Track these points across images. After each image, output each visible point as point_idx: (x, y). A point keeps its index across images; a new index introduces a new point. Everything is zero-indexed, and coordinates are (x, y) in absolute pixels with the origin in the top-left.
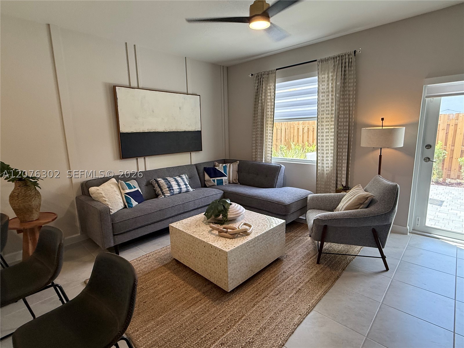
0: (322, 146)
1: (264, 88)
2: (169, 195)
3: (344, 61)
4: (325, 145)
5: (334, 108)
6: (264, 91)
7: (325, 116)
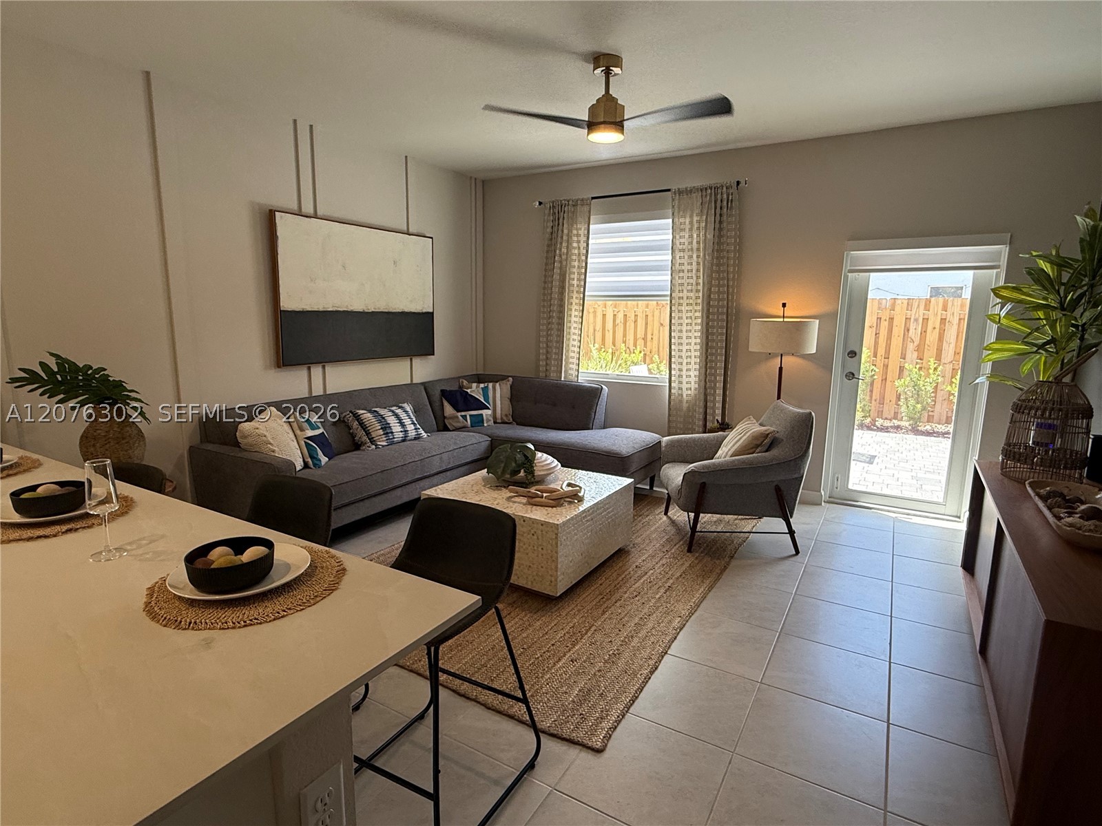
0: (680, 351)
2: (385, 444)
3: (719, 197)
4: (685, 348)
5: (701, 281)
7: (685, 294)
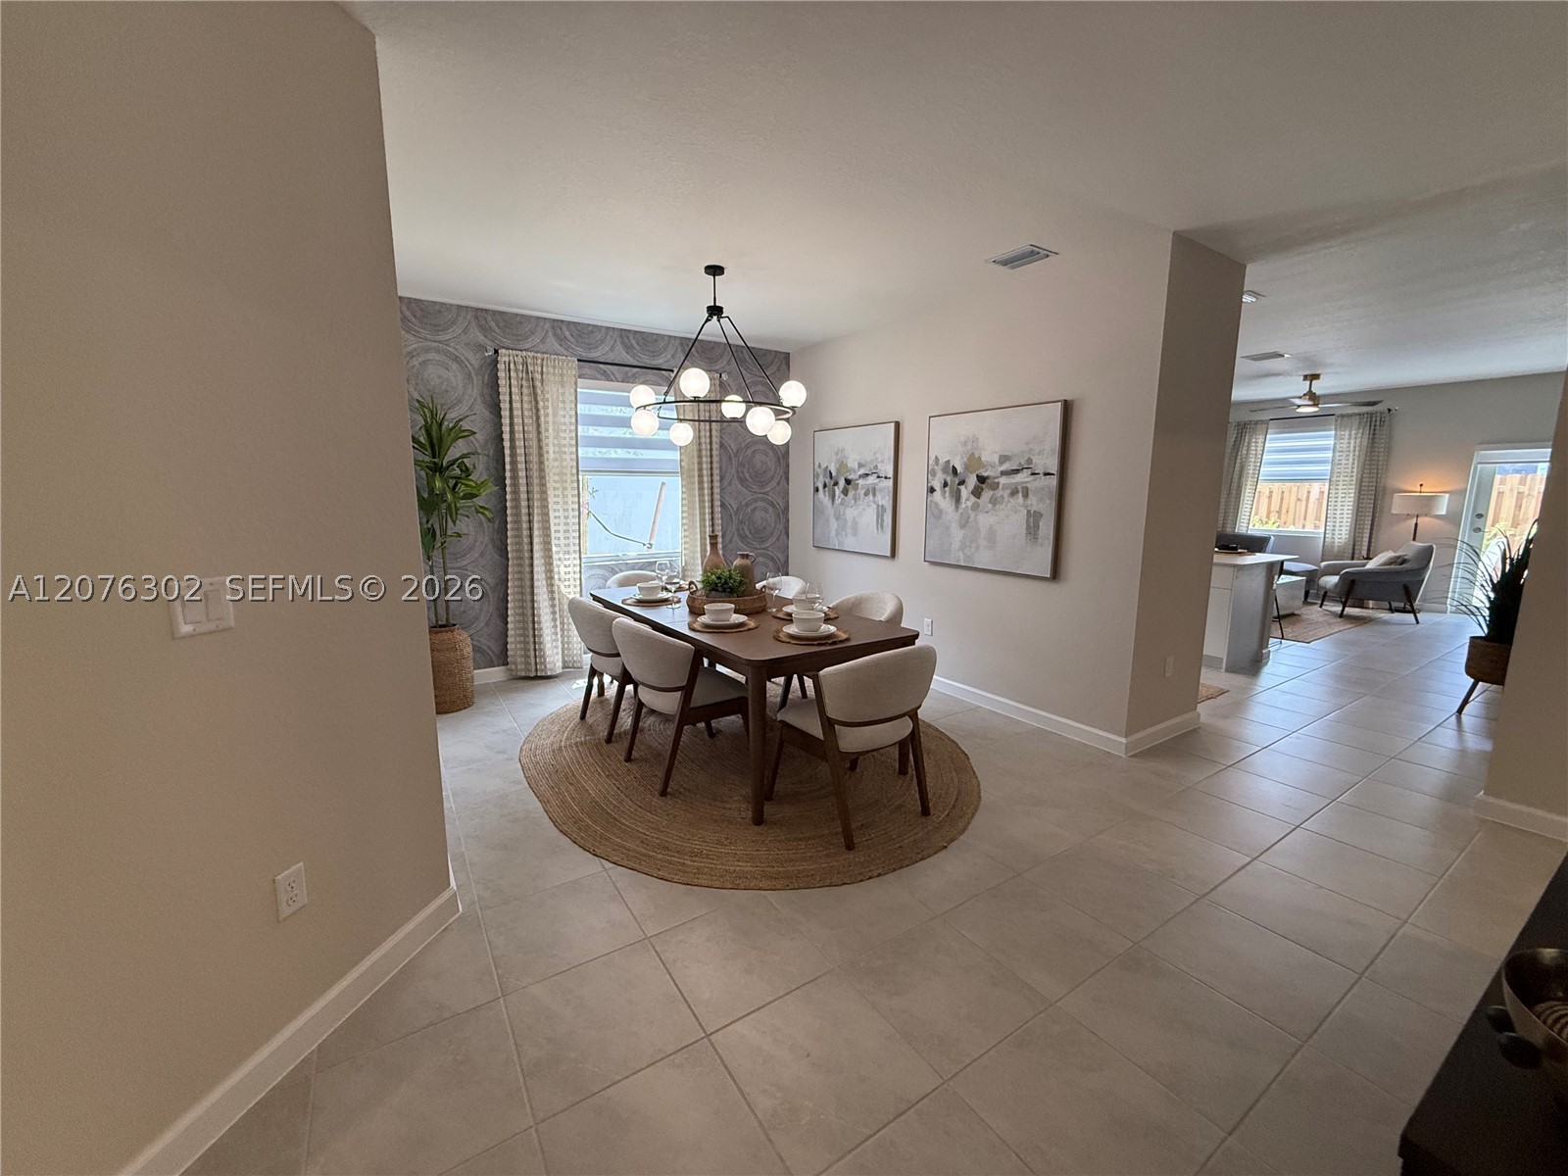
1: (1247, 441)
3: (1374, 419)
4: (1338, 512)
5: (1355, 470)
6: (1246, 444)
7: (1342, 478)
